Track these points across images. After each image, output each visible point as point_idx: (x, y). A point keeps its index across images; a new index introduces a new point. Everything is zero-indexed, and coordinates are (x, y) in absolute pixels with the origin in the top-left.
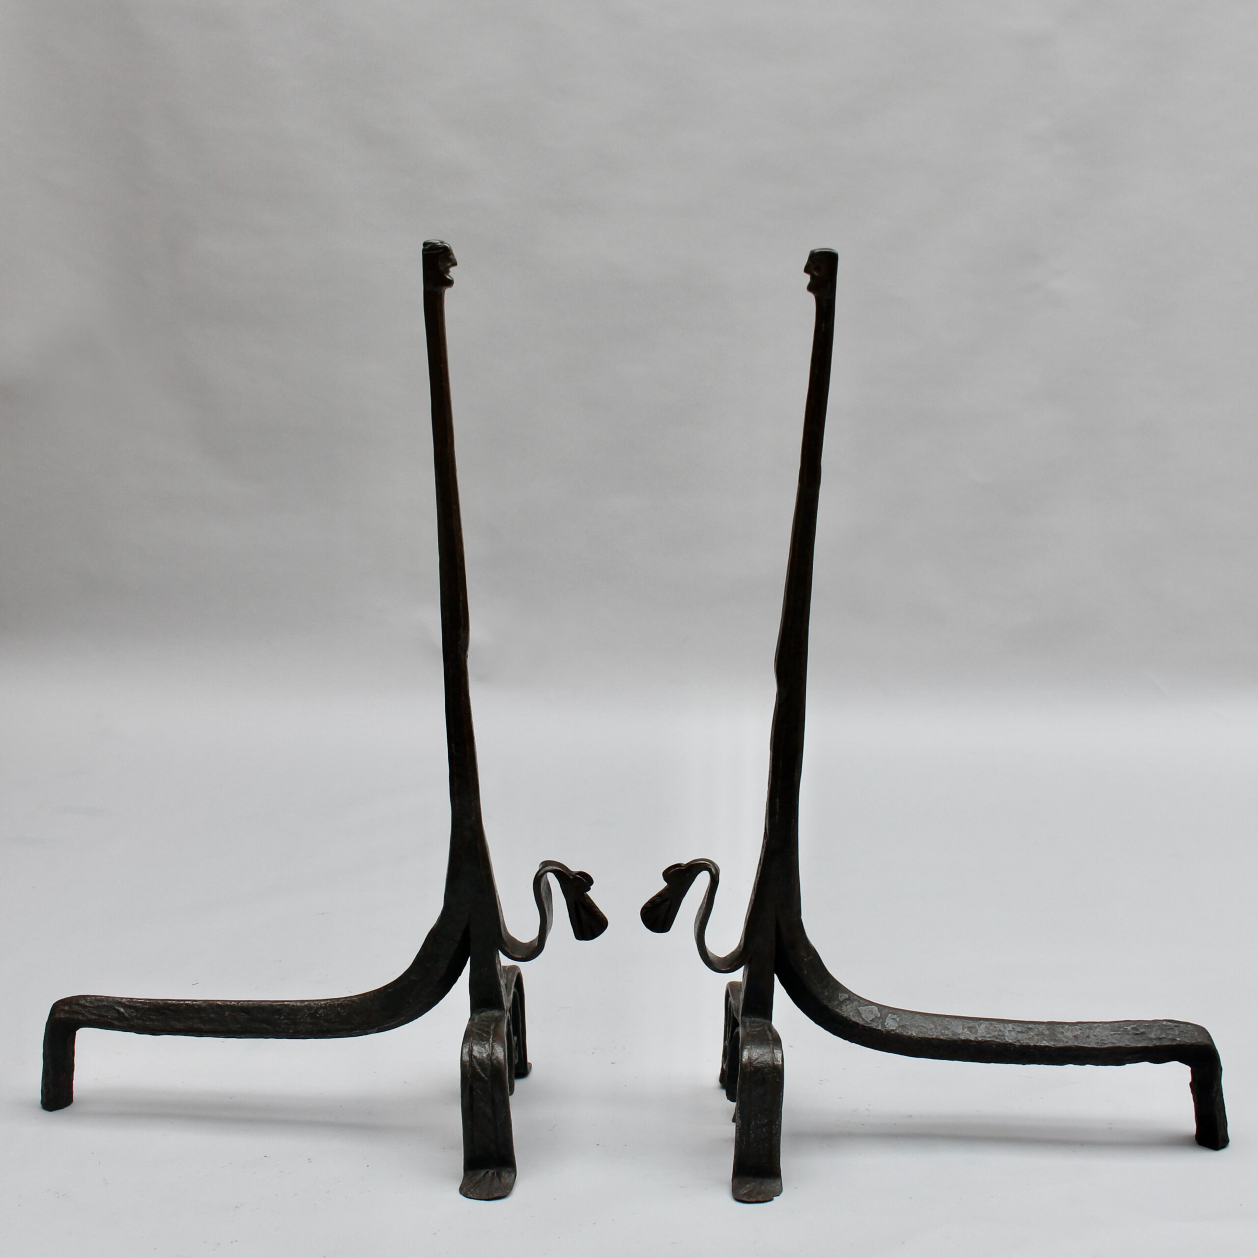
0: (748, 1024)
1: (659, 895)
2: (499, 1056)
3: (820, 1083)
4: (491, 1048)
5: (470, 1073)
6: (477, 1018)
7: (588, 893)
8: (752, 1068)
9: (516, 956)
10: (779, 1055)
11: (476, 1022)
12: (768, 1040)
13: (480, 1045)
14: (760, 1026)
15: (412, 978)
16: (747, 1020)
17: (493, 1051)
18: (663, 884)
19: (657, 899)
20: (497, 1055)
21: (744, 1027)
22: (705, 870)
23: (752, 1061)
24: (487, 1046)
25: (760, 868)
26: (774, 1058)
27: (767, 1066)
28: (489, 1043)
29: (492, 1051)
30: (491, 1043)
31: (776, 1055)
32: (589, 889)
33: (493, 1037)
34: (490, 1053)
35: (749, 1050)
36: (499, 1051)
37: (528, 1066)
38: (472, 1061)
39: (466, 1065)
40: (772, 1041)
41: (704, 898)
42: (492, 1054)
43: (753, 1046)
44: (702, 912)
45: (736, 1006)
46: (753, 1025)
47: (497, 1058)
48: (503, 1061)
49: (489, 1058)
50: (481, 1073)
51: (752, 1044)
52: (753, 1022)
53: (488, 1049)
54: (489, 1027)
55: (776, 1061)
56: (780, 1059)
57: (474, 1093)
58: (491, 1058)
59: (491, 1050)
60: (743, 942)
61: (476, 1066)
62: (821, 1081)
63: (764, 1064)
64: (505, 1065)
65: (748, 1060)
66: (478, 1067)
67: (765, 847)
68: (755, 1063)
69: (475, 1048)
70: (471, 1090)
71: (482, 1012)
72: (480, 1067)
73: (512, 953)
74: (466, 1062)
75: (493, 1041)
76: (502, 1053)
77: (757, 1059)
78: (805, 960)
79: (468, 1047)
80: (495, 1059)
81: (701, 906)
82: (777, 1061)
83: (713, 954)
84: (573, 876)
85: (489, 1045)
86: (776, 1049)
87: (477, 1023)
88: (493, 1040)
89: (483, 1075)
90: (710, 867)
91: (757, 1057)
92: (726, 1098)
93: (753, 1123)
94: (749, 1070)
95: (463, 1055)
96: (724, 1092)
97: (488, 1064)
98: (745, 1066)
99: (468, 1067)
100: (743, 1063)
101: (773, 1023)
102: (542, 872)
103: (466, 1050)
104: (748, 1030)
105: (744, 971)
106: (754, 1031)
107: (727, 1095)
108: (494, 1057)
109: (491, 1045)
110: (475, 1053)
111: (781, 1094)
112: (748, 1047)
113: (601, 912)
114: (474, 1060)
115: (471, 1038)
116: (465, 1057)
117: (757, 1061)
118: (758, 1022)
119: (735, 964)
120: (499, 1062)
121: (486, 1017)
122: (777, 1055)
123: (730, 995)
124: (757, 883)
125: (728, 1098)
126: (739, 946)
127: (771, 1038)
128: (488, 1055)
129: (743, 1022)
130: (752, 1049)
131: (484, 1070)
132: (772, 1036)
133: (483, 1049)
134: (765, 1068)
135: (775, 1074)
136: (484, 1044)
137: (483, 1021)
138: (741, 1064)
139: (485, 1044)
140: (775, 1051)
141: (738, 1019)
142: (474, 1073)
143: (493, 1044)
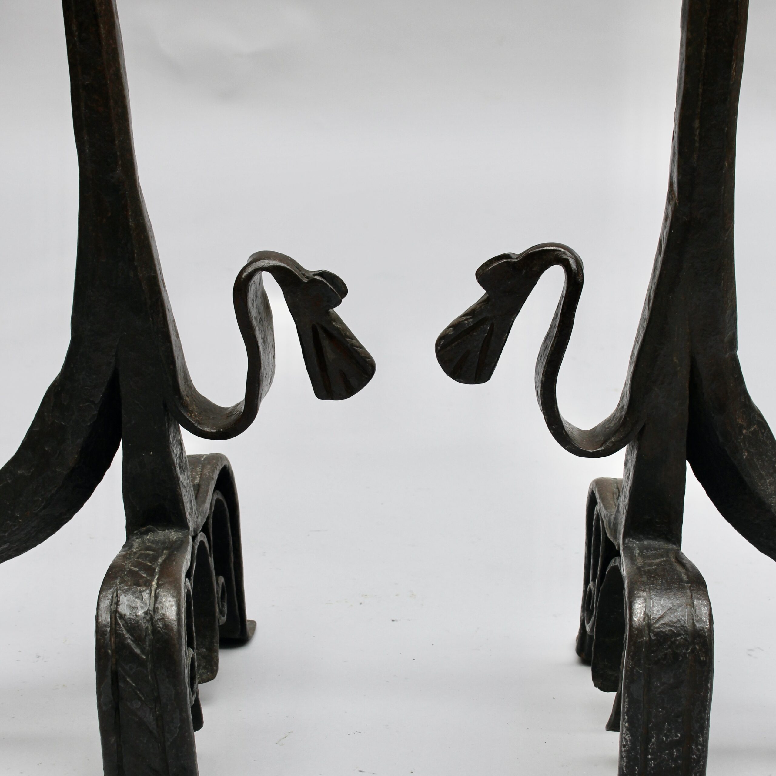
0: (637, 551)
1: (471, 313)
2: (168, 614)
3: (749, 655)
4: (153, 599)
5: (113, 646)
6: (137, 543)
7: (338, 310)
8: (651, 635)
9: (206, 429)
10: (705, 611)
11: (134, 550)
12: (681, 580)
13: (134, 593)
14: (661, 556)
15: (19, 472)
16: (635, 544)
17: (157, 605)
18: (479, 292)
19: (466, 320)
20: (163, 611)
21: (632, 558)
22: (557, 263)
23: (652, 622)
24: (146, 595)
25: (660, 259)
26: (693, 616)
27: (682, 632)
28: (151, 591)
29: (154, 605)
30: (153, 589)
31: (697, 610)
32: (339, 303)
33: (158, 579)
34: (152, 608)
35: (645, 601)
36: (167, 604)
37: (248, 626)
38: (117, 623)
39: (106, 631)
40: (687, 582)
41: (554, 319)
42: (155, 610)
43: (652, 593)
44: (550, 343)
45: (612, 520)
46: (649, 553)
47: (163, 618)
48: (175, 625)
49: (148, 617)
50: (133, 645)
51: (650, 589)
52: (647, 548)
53: (148, 602)
54: (154, 559)
55: (697, 622)
56: (705, 618)
57: (121, 684)
58: (152, 618)
59: (152, 604)
60: (626, 401)
61: (125, 633)
62: (751, 650)
63: (676, 628)
64: (179, 631)
65: (644, 620)
66: (127, 635)
67: (670, 219)
68: (657, 625)
69: (124, 599)
70: (116, 678)
71: (146, 533)
72: (132, 635)
73: (199, 423)
74: (105, 626)
75: (159, 586)
76: (174, 609)
77: (661, 617)
78: (744, 431)
79: (110, 597)
80: (160, 620)
81: (548, 334)
82: (700, 620)
83: (570, 424)
84: (308, 278)
85: (150, 593)
86: (698, 599)
87: (135, 553)
88: (157, 584)
89: (138, 651)
90: (565, 257)
91: (661, 613)
92: (592, 683)
93: (653, 740)
94: (646, 639)
95: (100, 613)
96: (587, 672)
97: (147, 628)
98: (637, 633)
99: (108, 635)
100: (634, 625)
101: (683, 550)
102: (250, 270)
103: (106, 603)
104: (639, 562)
105: (627, 454)
106: (650, 565)
107: (594, 678)
108: (157, 617)
109: (153, 594)
110: (123, 609)
111: (709, 685)
112: (644, 594)
113: (361, 347)
114: (119, 621)
115: (118, 581)
116: (104, 615)
117: (662, 622)
118: (656, 549)
119: (613, 439)
120: (167, 626)
121: (153, 542)
122: (700, 609)
123: (598, 500)
124: (654, 288)
125: (596, 686)
126: (620, 408)
127: (685, 578)
128: (146, 613)
129: (626, 548)
130: (651, 599)
131: (138, 640)
132: (687, 574)
133: (139, 601)
134: (679, 634)
135: (697, 647)
136: (140, 592)
137: (148, 548)
138: (631, 626)
139: (144, 591)
140: (695, 602)
141: (616, 544)
142: (121, 646)
143: (158, 591)
